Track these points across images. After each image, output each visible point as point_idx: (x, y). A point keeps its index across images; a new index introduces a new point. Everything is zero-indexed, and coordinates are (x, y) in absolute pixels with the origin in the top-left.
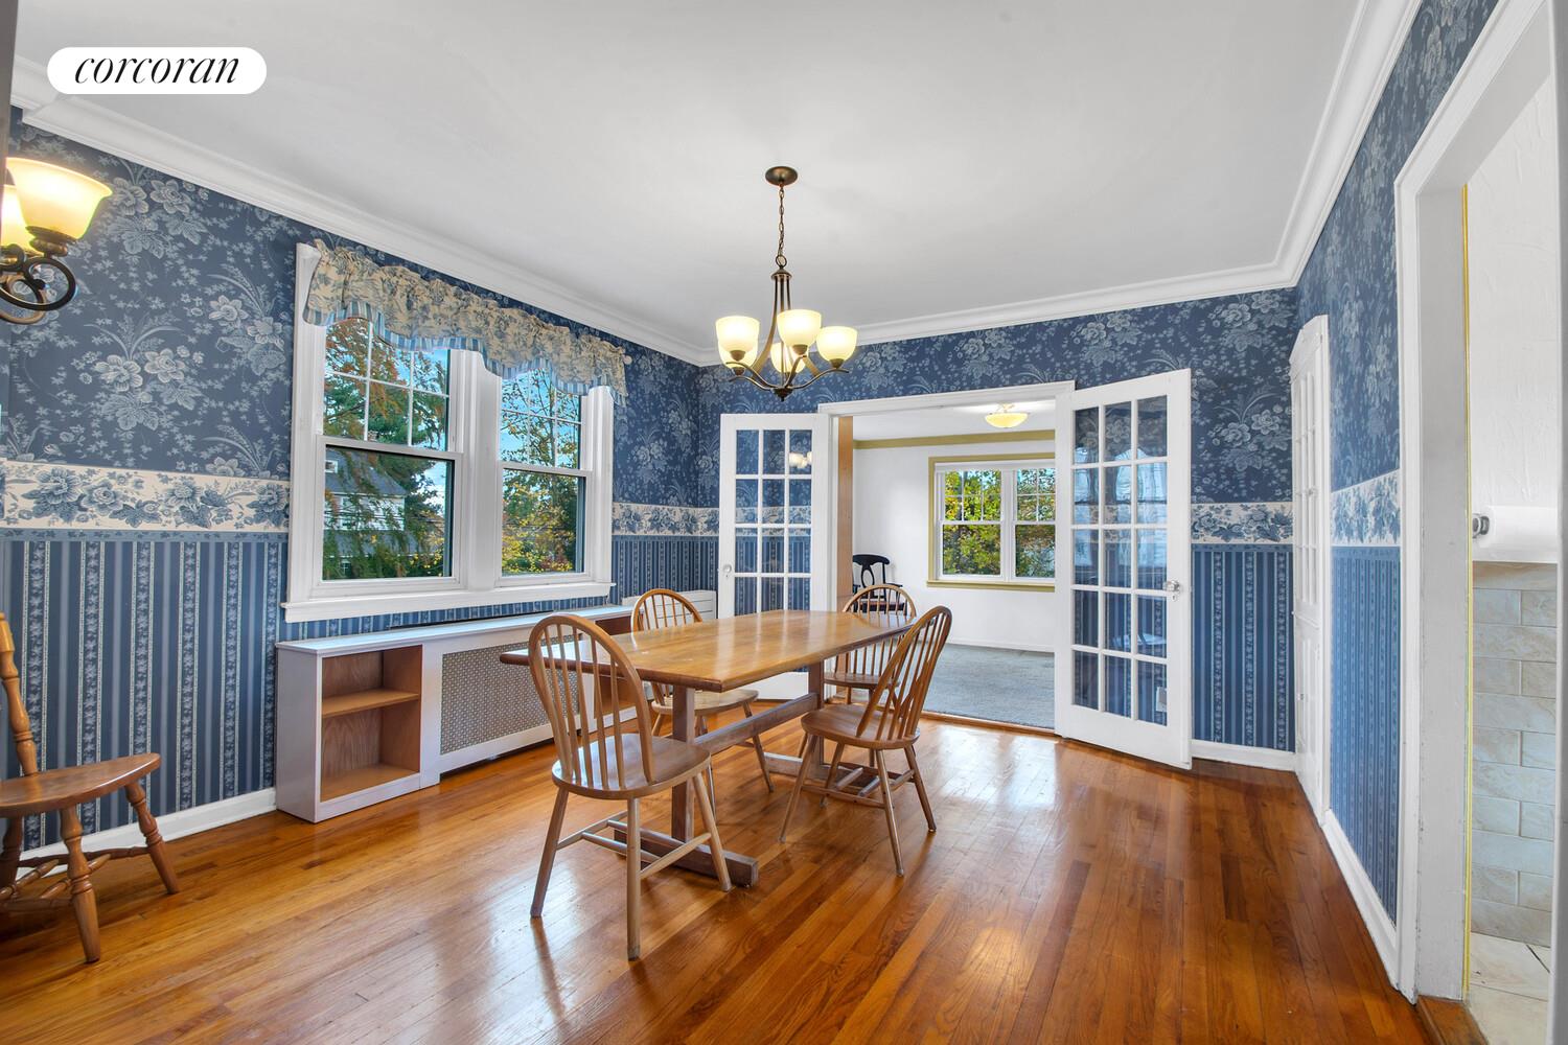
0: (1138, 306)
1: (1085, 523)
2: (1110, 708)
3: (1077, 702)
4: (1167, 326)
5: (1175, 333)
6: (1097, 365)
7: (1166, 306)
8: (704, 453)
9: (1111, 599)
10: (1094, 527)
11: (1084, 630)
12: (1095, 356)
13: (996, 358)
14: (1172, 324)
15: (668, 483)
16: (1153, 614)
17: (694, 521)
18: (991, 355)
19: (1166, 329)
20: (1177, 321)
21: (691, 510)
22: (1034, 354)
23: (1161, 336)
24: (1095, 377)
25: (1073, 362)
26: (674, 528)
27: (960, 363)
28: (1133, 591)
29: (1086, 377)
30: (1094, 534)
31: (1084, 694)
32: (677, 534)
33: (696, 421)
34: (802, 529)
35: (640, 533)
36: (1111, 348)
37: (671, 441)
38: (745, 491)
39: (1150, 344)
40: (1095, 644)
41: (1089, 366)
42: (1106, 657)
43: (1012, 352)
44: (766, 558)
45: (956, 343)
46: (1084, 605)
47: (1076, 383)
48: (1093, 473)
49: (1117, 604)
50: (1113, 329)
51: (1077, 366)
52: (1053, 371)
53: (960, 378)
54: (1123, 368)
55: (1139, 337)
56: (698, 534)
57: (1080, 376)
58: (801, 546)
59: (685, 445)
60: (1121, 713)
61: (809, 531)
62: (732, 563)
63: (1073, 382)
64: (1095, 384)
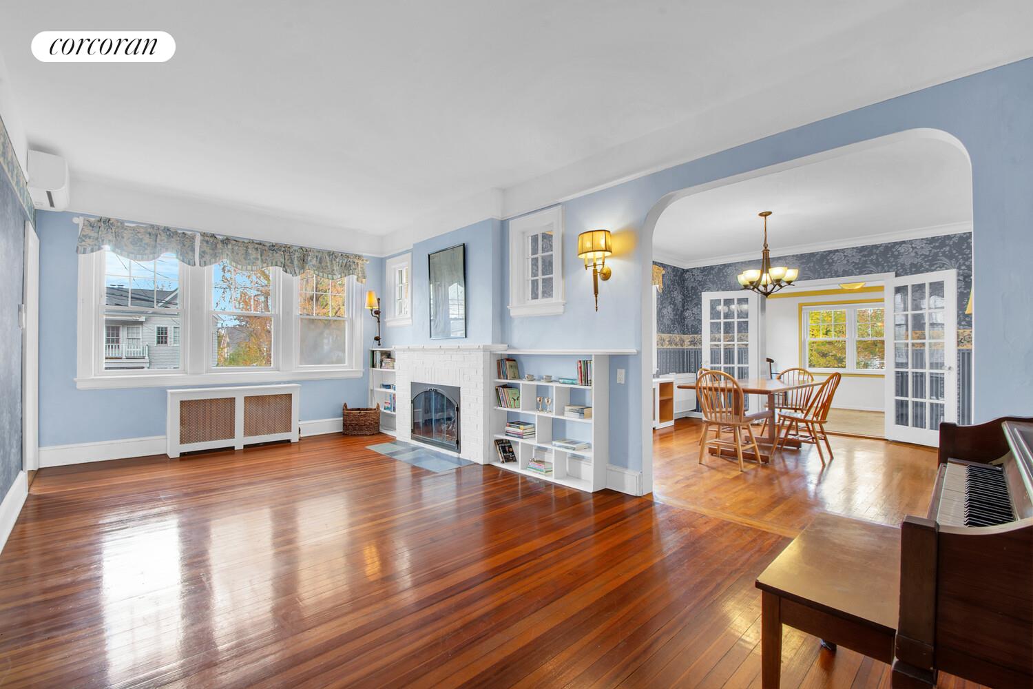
0: (930, 236)
1: (901, 339)
2: (916, 425)
3: (897, 423)
4: (946, 246)
5: (950, 249)
6: (908, 264)
7: (945, 236)
8: (688, 309)
9: (916, 375)
10: (907, 341)
11: (901, 388)
12: (906, 260)
13: (851, 261)
14: (948, 245)
15: (674, 324)
16: (938, 383)
17: (683, 341)
18: (848, 261)
19: (945, 247)
20: (951, 243)
21: (683, 336)
22: (872, 260)
23: (942, 250)
24: (906, 270)
25: (894, 263)
26: (676, 344)
27: (830, 264)
28: (927, 371)
29: (901, 270)
30: (907, 345)
31: (901, 419)
32: (678, 347)
33: (683, 295)
34: (743, 344)
35: (665, 347)
36: (915, 257)
37: (675, 305)
38: (715, 327)
39: (936, 255)
40: (907, 396)
41: (903, 265)
42: (913, 402)
43: (860, 259)
44: (726, 358)
45: (828, 255)
46: (901, 379)
47: (896, 273)
48: (907, 316)
49: (919, 378)
50: (916, 247)
51: (896, 265)
52: (883, 268)
53: (830, 272)
54: (922, 266)
55: (930, 251)
56: (685, 347)
57: (898, 270)
58: (743, 354)
59: (680, 305)
60: (922, 427)
61: (747, 345)
62: (709, 360)
63: (894, 273)
64: (906, 274)
